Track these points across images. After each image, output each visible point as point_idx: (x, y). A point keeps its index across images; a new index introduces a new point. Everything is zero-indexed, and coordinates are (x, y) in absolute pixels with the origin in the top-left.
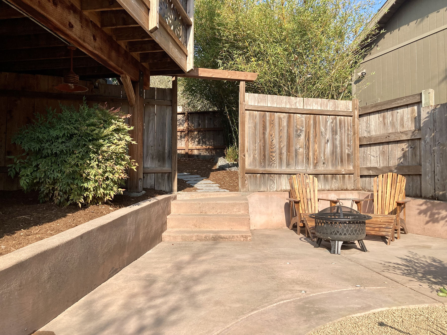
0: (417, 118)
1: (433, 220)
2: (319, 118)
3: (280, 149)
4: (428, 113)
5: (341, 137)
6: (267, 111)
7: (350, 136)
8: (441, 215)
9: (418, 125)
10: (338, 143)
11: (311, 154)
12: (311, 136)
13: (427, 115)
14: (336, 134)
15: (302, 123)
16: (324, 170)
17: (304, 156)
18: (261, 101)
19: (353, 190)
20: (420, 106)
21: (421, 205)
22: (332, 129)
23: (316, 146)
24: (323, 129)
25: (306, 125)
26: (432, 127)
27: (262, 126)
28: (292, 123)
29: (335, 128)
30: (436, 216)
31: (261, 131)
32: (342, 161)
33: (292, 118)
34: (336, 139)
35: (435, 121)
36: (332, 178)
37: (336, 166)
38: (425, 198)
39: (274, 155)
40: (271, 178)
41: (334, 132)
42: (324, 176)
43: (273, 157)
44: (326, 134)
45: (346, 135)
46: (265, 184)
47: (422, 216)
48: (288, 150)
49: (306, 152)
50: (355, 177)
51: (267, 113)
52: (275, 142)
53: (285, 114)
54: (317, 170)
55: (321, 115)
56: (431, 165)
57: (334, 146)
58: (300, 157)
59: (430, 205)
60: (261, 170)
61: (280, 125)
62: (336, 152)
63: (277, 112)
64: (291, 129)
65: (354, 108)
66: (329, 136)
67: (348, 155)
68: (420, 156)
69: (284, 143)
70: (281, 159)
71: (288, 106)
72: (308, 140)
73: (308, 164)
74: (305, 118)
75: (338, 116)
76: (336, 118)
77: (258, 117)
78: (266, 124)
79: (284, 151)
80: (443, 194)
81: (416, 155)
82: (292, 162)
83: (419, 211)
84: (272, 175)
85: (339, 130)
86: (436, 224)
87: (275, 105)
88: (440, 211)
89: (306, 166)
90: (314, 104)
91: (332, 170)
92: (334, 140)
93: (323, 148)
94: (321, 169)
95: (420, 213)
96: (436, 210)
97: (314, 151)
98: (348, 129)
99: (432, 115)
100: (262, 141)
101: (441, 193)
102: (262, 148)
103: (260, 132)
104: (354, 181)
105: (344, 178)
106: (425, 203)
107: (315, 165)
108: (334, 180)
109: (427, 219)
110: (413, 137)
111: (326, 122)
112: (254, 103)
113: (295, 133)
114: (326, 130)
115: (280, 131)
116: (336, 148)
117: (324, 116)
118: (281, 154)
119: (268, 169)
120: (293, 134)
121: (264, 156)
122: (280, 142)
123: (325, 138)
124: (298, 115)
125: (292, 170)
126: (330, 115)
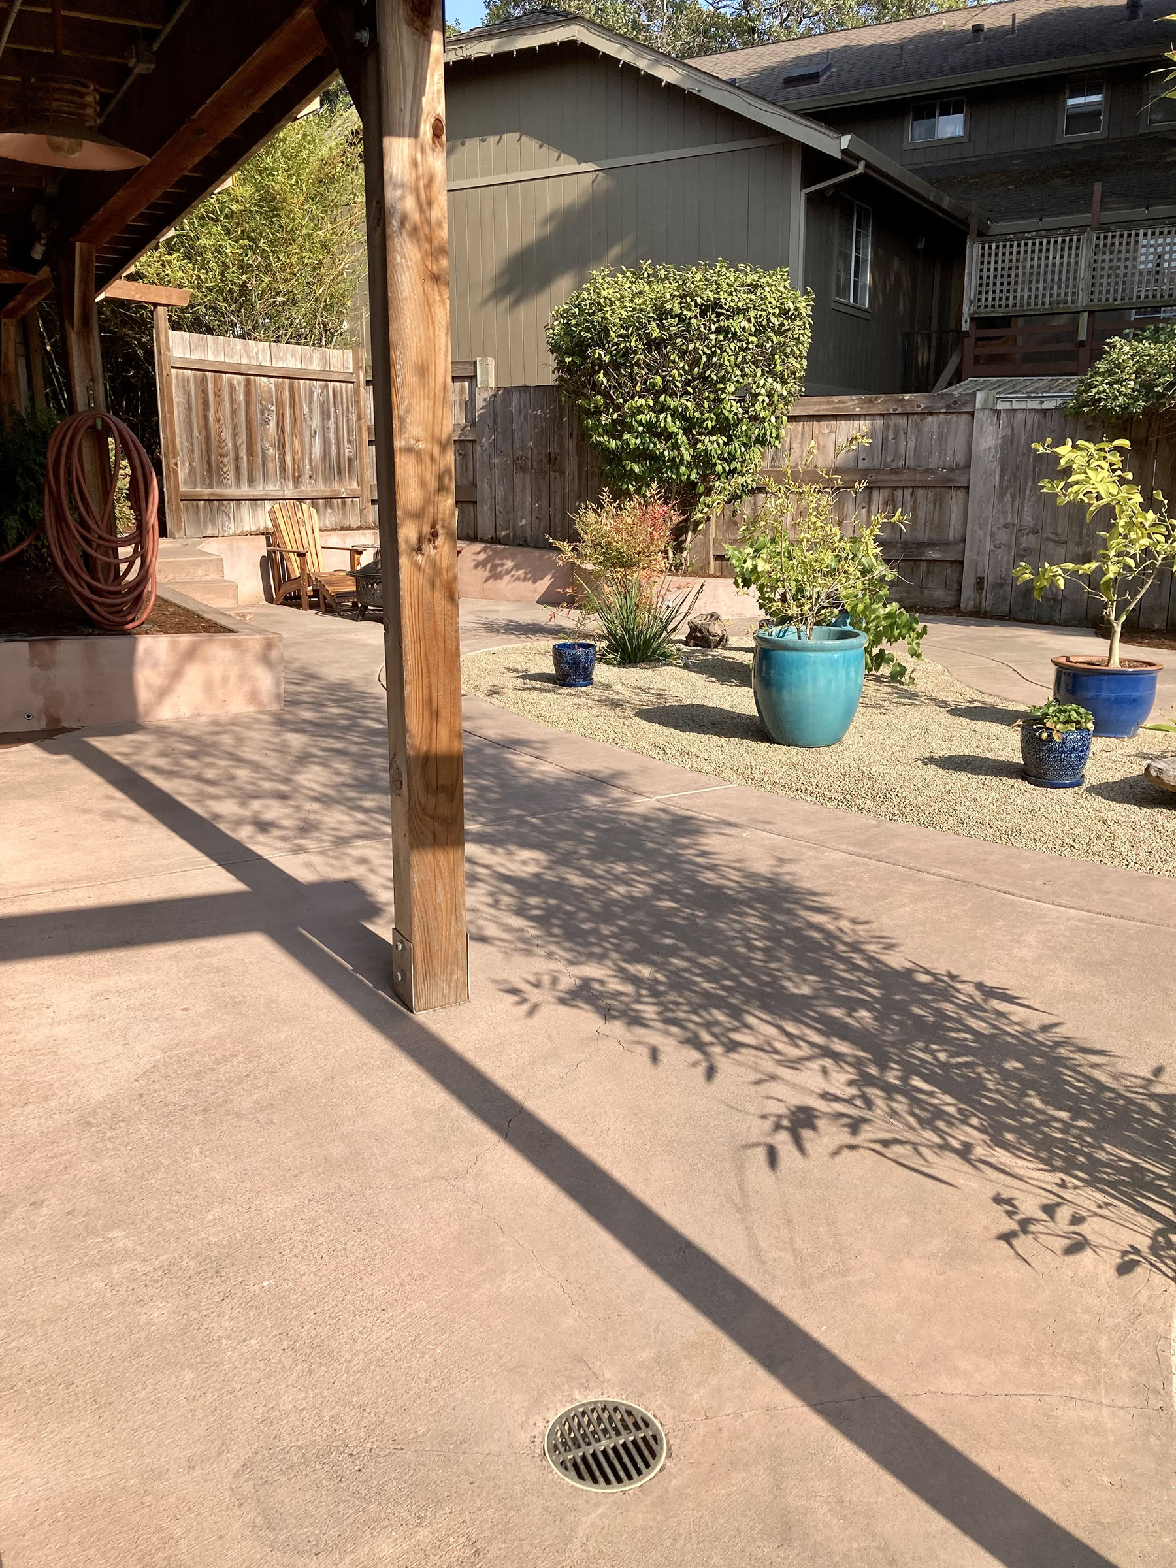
0: (469, 404)
1: (496, 576)
2: (299, 383)
3: (236, 450)
4: (485, 400)
5: (336, 423)
6: (209, 371)
7: (351, 423)
8: (505, 567)
9: (470, 415)
10: (332, 435)
11: (288, 458)
12: (287, 421)
13: (485, 404)
14: (329, 419)
15: (271, 397)
16: (312, 491)
17: (278, 464)
18: (196, 349)
19: (360, 528)
20: (474, 382)
21: (478, 553)
22: (322, 407)
23: (296, 442)
24: (306, 409)
25: (277, 400)
26: (491, 423)
27: (200, 401)
28: (253, 397)
29: (325, 406)
30: (499, 569)
31: (201, 412)
32: (339, 473)
33: (253, 384)
34: (328, 428)
35: (496, 415)
36: (325, 505)
37: (331, 483)
38: (482, 541)
39: (226, 460)
40: (223, 508)
41: (325, 415)
42: (313, 503)
43: (225, 465)
44: (311, 419)
45: (345, 419)
46: (214, 523)
47: (480, 570)
48: (251, 452)
49: (280, 454)
50: (361, 503)
51: (209, 374)
52: (226, 434)
53: (240, 376)
54: (300, 492)
55: (302, 379)
56: (490, 487)
57: (326, 442)
58: (271, 465)
59: (490, 553)
60: (206, 492)
61: (232, 400)
62: (330, 453)
63: (226, 373)
64: (253, 408)
65: (357, 367)
66: (316, 423)
67: (350, 460)
68: (474, 470)
69: (243, 437)
70: (238, 469)
71: (244, 361)
72: (283, 431)
73: (285, 479)
74: (276, 386)
75: (331, 381)
76: (327, 386)
77: (192, 381)
78: (208, 397)
79: (243, 454)
80: (506, 535)
81: (467, 468)
82: (259, 475)
83: (474, 563)
84: (225, 502)
85: (332, 409)
86: (498, 581)
87: (221, 359)
88: (505, 561)
89: (281, 483)
90: (289, 357)
91: (325, 491)
92: (325, 430)
93: (307, 447)
94: (307, 489)
95: (476, 567)
96: (500, 559)
97: (294, 453)
98: (348, 408)
99: (491, 403)
100: (204, 433)
101: (503, 533)
102: (204, 446)
103: (197, 414)
104: (362, 511)
105: (344, 504)
106: (484, 550)
107: (297, 481)
108: (329, 510)
109: (487, 574)
110: (462, 438)
111: (312, 393)
112: (184, 353)
113: (259, 416)
114: (311, 409)
115: (234, 412)
116: (330, 446)
117: (308, 382)
118: (237, 459)
119: (218, 490)
120: (257, 418)
121: (209, 463)
122: (235, 436)
123: (310, 426)
124: (262, 378)
125: (258, 491)
126: (316, 380)
